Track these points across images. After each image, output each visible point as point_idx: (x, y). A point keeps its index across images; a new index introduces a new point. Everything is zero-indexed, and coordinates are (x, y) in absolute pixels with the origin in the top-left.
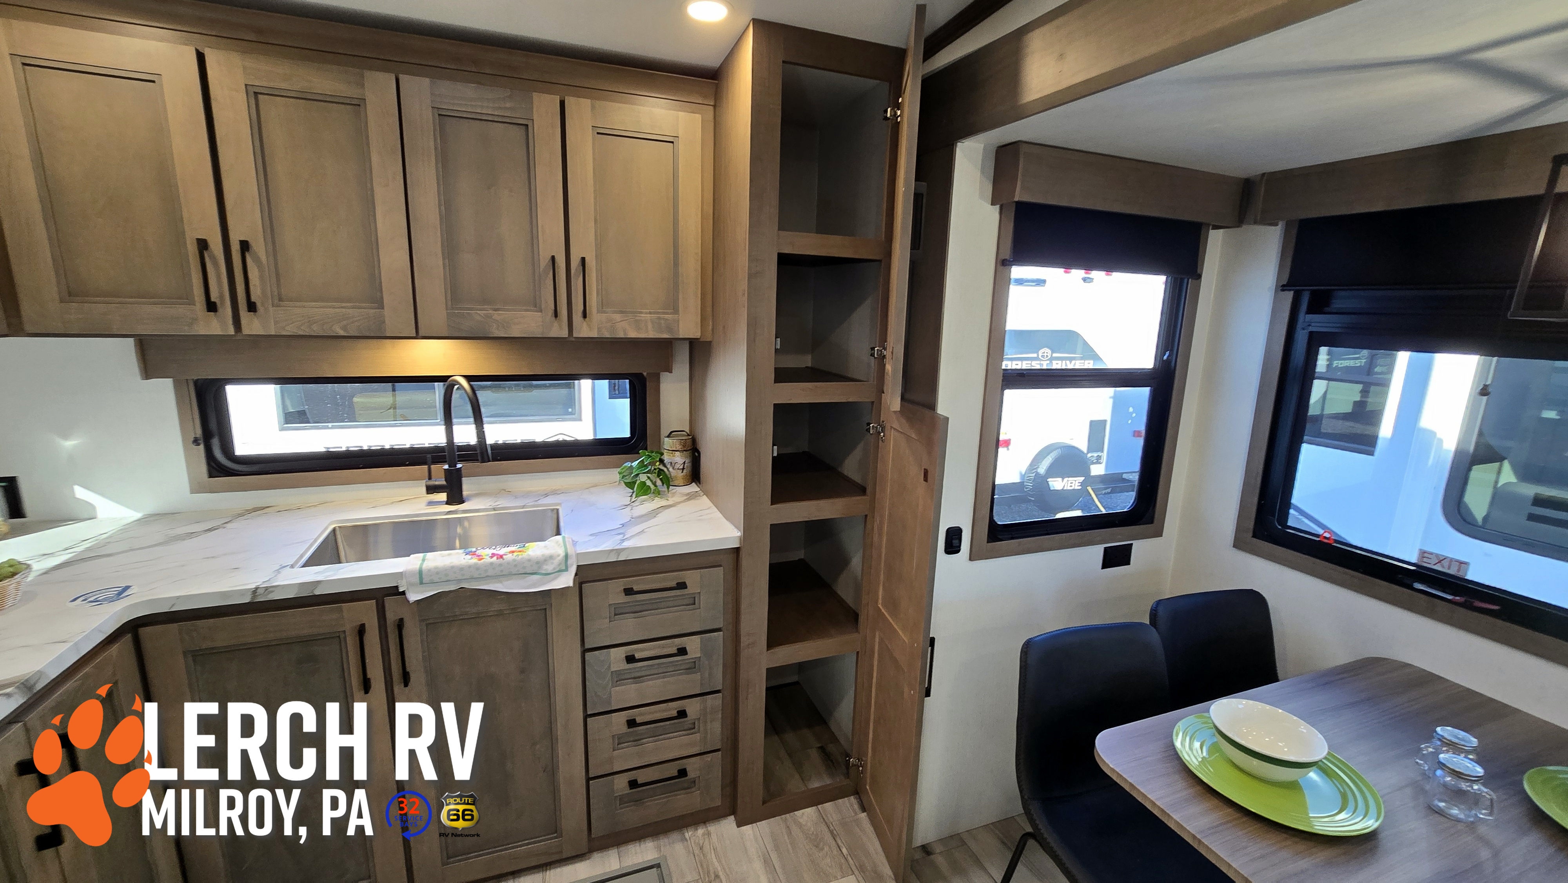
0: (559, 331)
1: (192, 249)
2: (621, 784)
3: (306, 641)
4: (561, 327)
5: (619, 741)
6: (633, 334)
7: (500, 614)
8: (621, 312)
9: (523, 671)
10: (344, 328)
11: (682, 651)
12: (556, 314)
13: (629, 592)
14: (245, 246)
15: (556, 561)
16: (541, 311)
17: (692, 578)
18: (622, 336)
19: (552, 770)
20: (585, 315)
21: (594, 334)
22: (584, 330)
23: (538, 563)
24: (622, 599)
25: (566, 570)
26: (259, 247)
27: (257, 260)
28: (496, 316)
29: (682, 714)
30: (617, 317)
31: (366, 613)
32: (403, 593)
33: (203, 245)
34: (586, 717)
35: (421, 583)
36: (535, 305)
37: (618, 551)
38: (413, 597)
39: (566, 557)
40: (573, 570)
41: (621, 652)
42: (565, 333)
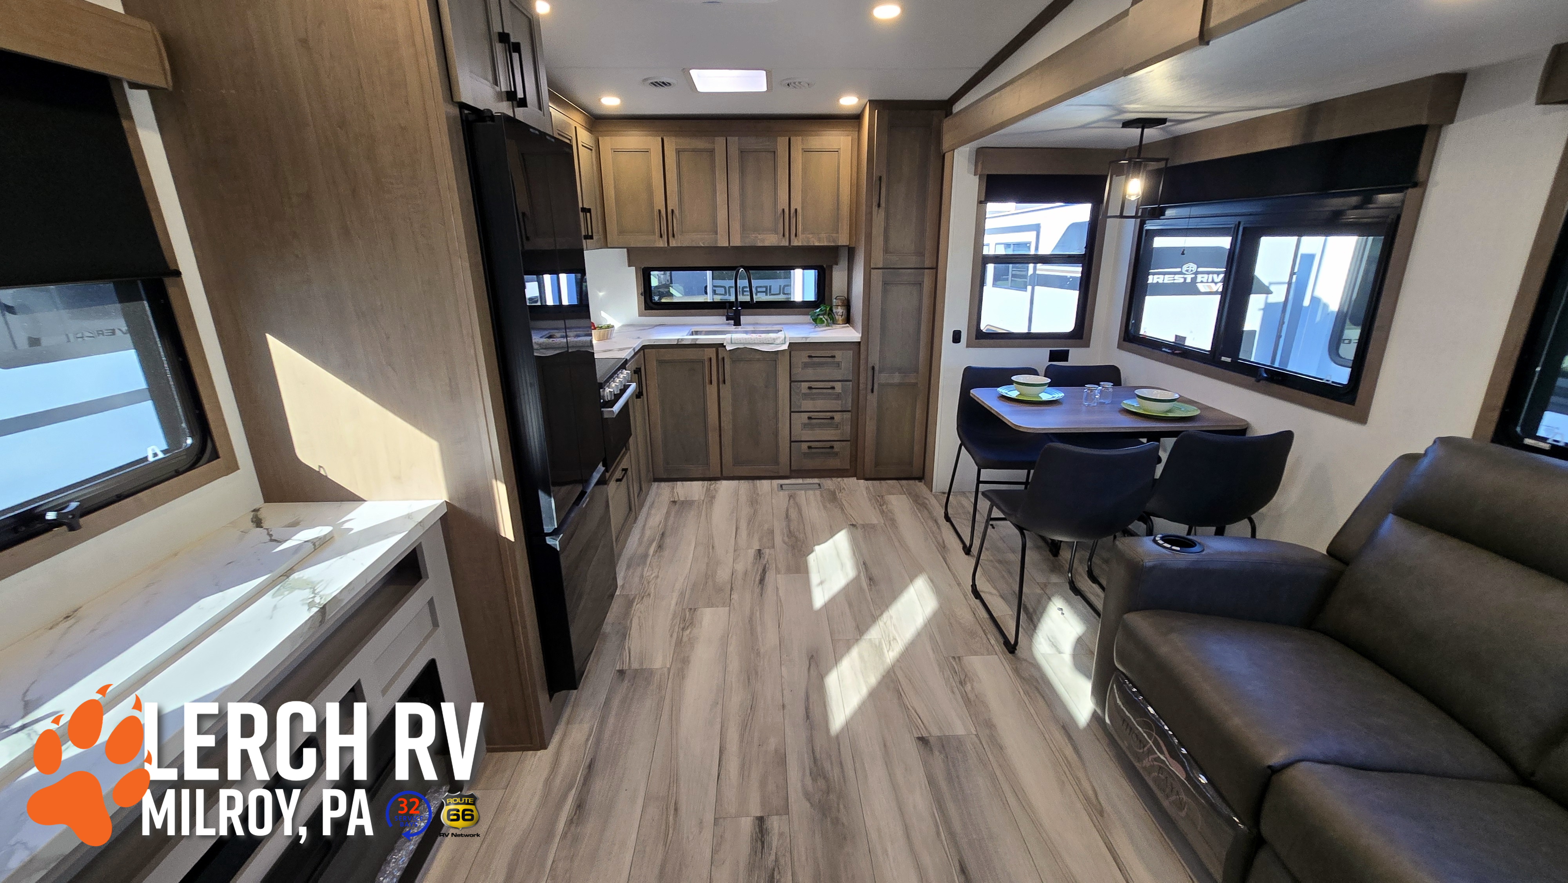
0: (785, 243)
1: (656, 213)
2: (804, 446)
3: (692, 361)
4: (785, 240)
5: (805, 426)
6: (817, 244)
7: (758, 360)
8: (812, 234)
9: (766, 387)
10: (703, 243)
11: (833, 388)
12: (784, 235)
13: (810, 357)
14: (673, 211)
15: (781, 339)
16: (777, 234)
17: (839, 354)
18: (812, 245)
19: (776, 434)
20: (796, 235)
21: (800, 244)
22: (796, 243)
23: (774, 339)
24: (807, 360)
25: (785, 343)
26: (677, 212)
27: (676, 217)
28: (759, 237)
29: (832, 418)
30: (811, 236)
31: (711, 353)
32: (725, 346)
33: (660, 211)
34: (791, 412)
35: (732, 343)
36: (775, 231)
37: (806, 338)
38: (728, 348)
39: (785, 338)
40: (787, 344)
41: (807, 384)
42: (787, 244)
